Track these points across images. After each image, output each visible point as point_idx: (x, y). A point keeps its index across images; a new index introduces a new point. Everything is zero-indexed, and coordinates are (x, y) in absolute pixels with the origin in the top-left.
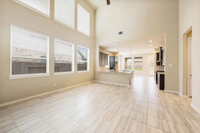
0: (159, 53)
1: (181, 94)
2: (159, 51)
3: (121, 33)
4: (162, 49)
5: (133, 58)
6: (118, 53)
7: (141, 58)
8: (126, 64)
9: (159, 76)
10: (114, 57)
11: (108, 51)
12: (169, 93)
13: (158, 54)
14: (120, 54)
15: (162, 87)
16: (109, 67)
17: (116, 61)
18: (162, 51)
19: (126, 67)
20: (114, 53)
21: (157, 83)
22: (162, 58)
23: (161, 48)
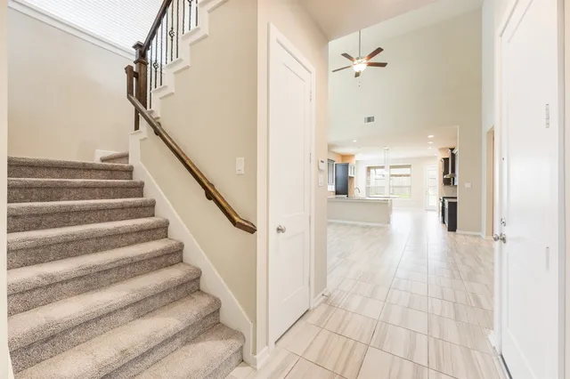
0: (448, 159)
1: (484, 236)
2: (448, 155)
3: (369, 120)
4: (454, 152)
5: (387, 167)
6: (353, 156)
7: (409, 166)
8: (368, 182)
9: (447, 206)
10: (346, 166)
11: (334, 152)
12: (464, 235)
13: (446, 160)
14: (357, 158)
15: (452, 227)
16: (334, 189)
17: (349, 175)
18: (453, 156)
19: (368, 189)
20: (344, 157)
21: (444, 222)
22: (453, 171)
23: (452, 149)
